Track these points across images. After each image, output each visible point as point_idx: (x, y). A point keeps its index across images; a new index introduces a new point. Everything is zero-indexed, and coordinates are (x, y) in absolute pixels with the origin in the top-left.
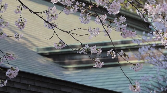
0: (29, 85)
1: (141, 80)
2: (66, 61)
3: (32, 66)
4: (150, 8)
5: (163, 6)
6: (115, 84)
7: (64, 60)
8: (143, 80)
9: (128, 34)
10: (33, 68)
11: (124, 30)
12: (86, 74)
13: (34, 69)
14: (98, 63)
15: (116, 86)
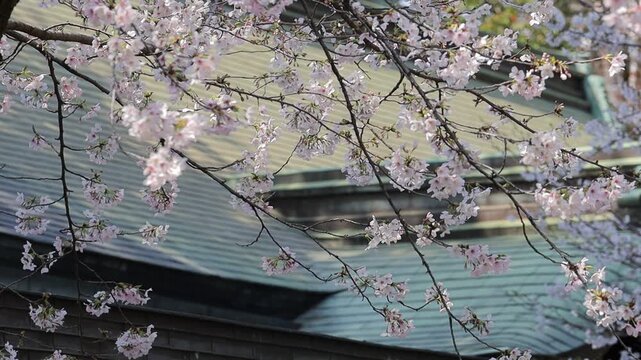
0: (194, 352)
1: (544, 295)
2: (321, 218)
3: (220, 240)
4: (551, 201)
5: (593, 191)
6: (471, 298)
7: (317, 215)
8: (553, 295)
9: (485, 264)
10: (221, 246)
11: (472, 251)
12: (381, 264)
13: (224, 250)
14: (396, 322)
15: (473, 302)
